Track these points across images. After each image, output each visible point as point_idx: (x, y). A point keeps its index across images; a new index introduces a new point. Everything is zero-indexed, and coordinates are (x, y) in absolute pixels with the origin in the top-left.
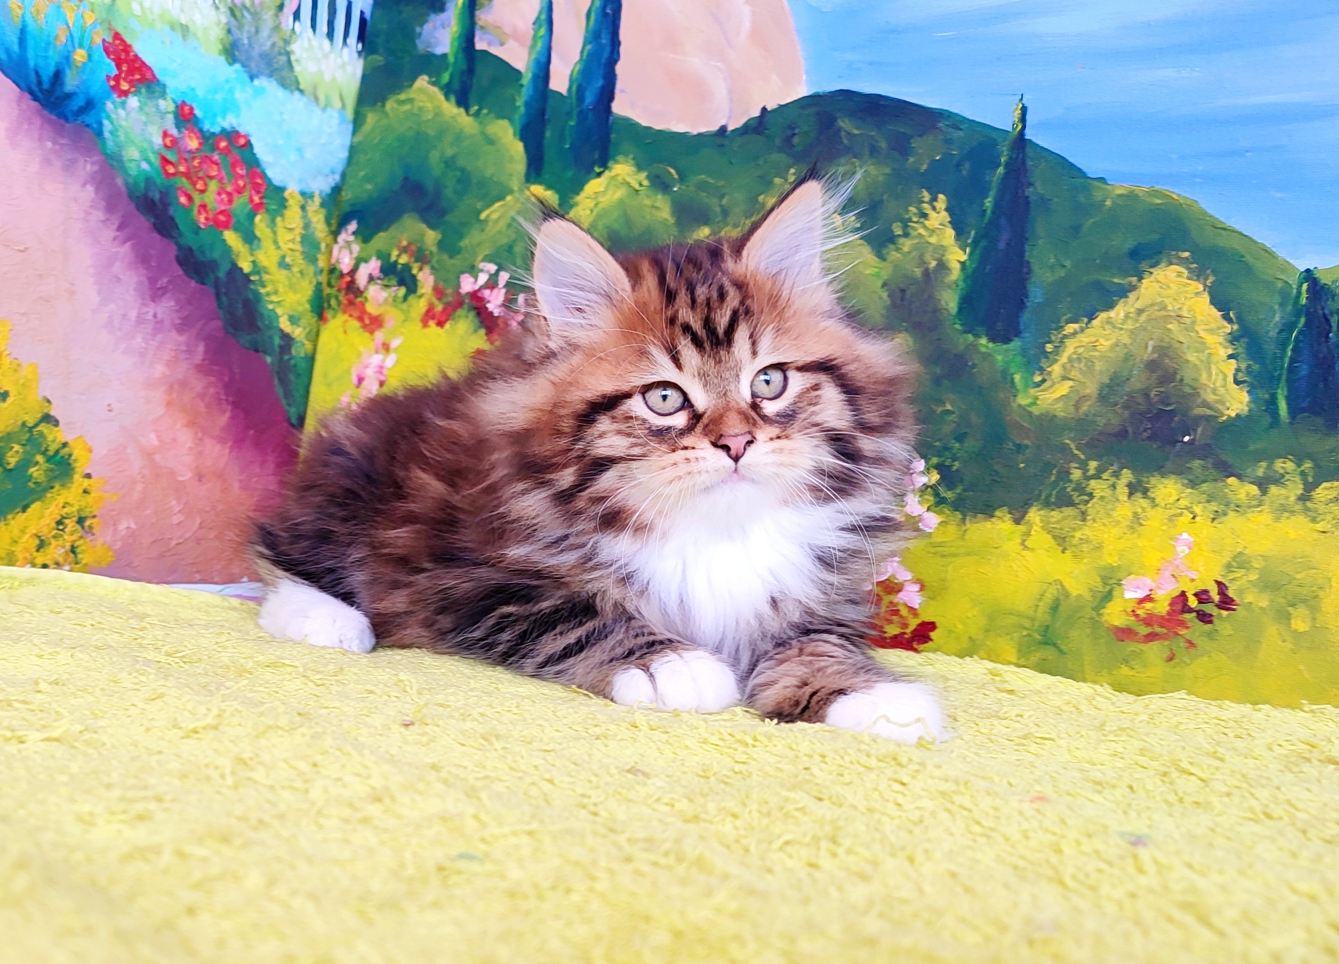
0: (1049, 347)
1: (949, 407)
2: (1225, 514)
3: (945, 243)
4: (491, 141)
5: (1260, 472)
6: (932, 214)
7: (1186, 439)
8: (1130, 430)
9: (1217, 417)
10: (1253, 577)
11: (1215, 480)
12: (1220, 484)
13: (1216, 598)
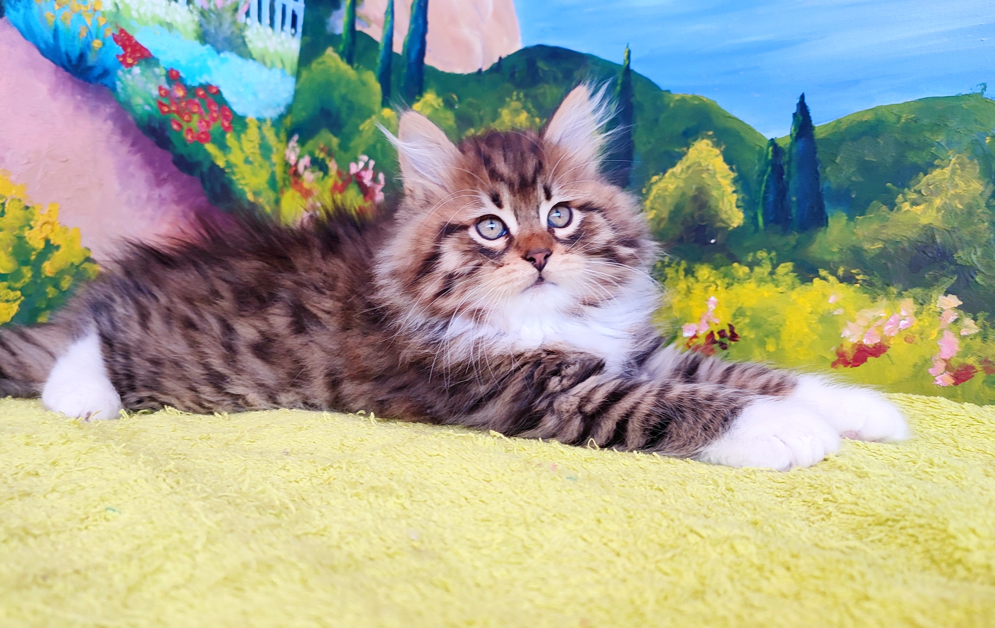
0: (644, 191)
2: (732, 284)
4: (364, 84)
5: (750, 258)
7: (713, 241)
8: (685, 237)
9: (727, 228)
10: (747, 321)
11: (727, 265)
12: (730, 267)
13: (728, 334)
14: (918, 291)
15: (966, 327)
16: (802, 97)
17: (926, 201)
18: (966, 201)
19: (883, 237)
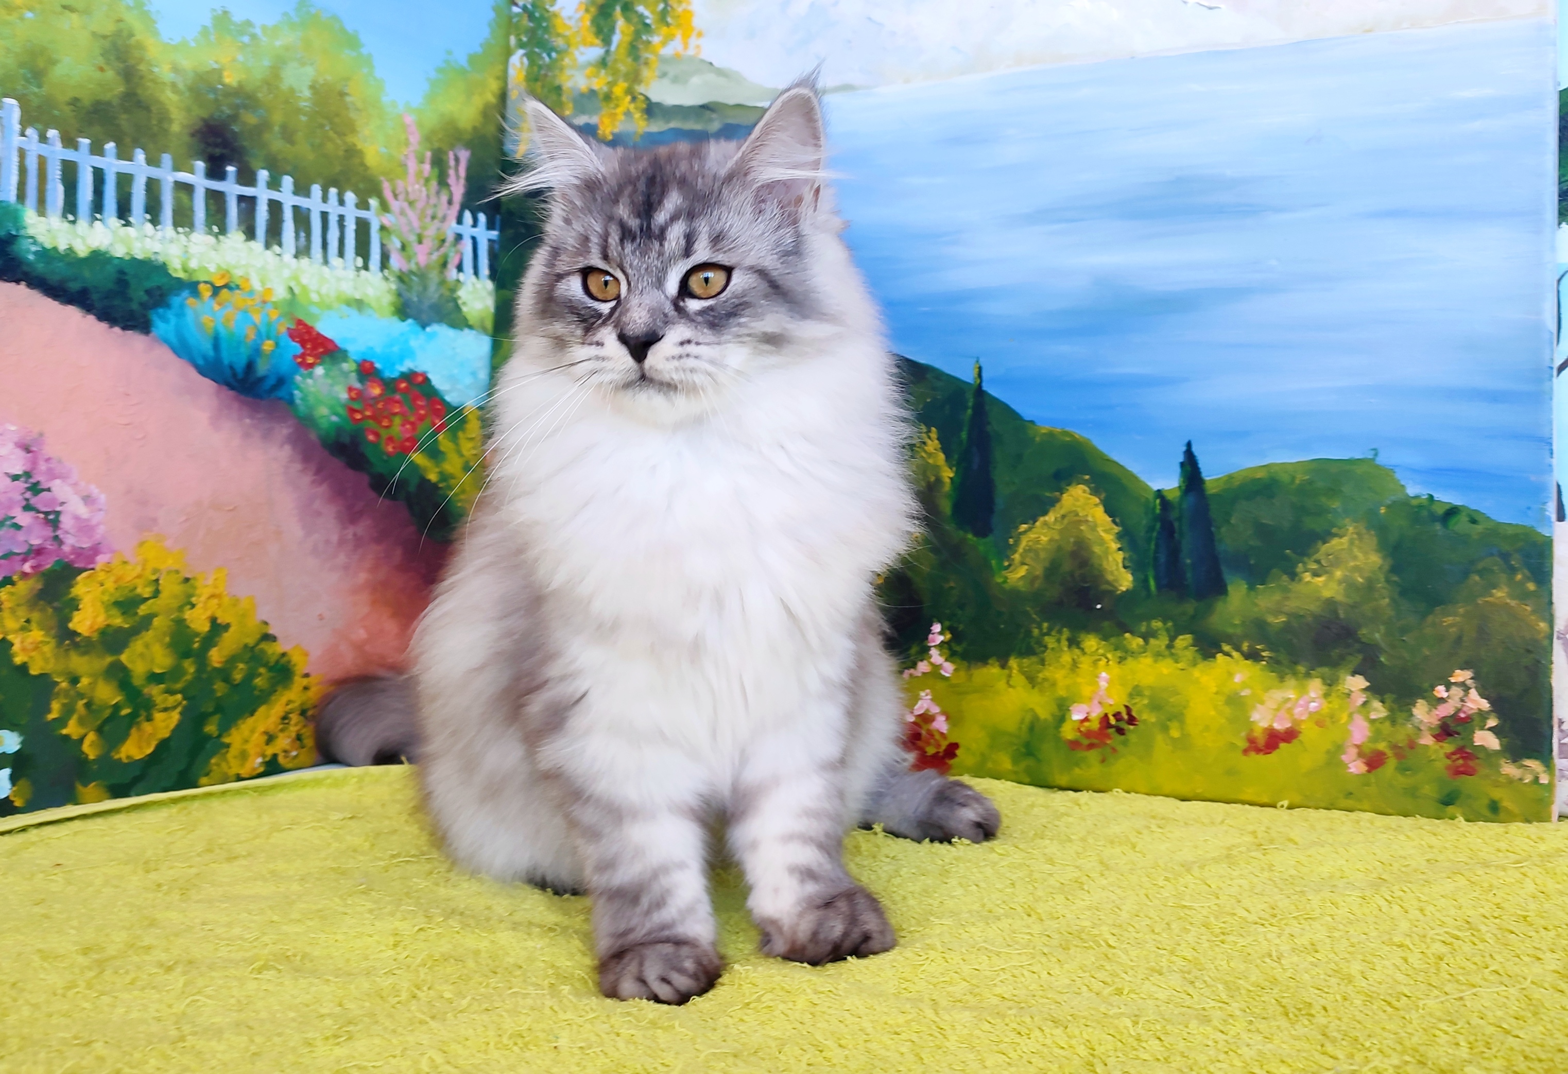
0: (1011, 541)
1: (952, 584)
2: (1125, 659)
3: (939, 464)
6: (929, 442)
7: (1099, 606)
8: (1065, 600)
9: (1115, 591)
10: (1146, 702)
11: (1118, 635)
12: (1121, 637)
13: (1126, 717)
14: (1325, 670)
15: (1375, 710)
16: (1189, 445)
17: (1326, 572)
18: (1367, 575)
19: (1286, 609)
